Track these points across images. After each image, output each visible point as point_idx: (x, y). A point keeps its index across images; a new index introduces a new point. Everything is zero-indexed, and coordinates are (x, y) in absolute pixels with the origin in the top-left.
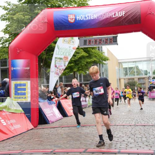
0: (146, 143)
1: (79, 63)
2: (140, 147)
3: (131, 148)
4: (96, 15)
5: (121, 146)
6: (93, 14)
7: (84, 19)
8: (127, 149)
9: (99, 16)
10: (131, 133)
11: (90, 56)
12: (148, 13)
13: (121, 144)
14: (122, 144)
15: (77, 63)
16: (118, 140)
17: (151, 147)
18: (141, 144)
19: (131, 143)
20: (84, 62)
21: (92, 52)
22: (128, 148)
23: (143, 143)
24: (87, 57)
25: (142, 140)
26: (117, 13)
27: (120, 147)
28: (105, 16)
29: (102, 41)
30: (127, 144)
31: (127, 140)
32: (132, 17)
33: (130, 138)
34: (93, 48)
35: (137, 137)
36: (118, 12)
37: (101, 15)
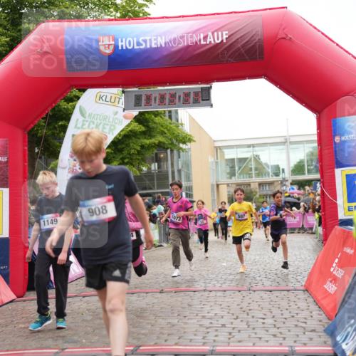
0: (273, 331)
1: (123, 148)
2: (260, 338)
3: (240, 342)
4: (163, 38)
5: (216, 338)
6: (157, 36)
7: (136, 47)
8: (231, 344)
9: (171, 41)
10: (241, 308)
11: (148, 133)
12: (279, 37)
13: (216, 333)
14: (219, 333)
15: (119, 147)
16: (211, 323)
17: (284, 338)
18: (261, 333)
19: (239, 331)
20: (135, 146)
21: (155, 123)
22: (233, 342)
23: (267, 331)
24: (144, 133)
25: (263, 323)
26: (210, 34)
27: (214, 341)
28: (184, 42)
29: (177, 97)
30: (230, 334)
31: (232, 323)
32: (243, 46)
33: (239, 320)
34: (156, 114)
35: (253, 317)
36: (213, 33)
37: (175, 39)
